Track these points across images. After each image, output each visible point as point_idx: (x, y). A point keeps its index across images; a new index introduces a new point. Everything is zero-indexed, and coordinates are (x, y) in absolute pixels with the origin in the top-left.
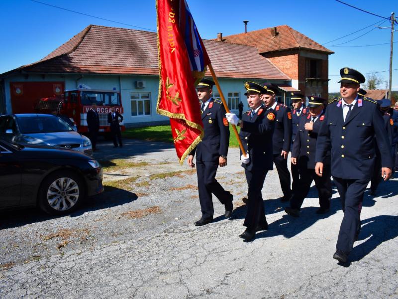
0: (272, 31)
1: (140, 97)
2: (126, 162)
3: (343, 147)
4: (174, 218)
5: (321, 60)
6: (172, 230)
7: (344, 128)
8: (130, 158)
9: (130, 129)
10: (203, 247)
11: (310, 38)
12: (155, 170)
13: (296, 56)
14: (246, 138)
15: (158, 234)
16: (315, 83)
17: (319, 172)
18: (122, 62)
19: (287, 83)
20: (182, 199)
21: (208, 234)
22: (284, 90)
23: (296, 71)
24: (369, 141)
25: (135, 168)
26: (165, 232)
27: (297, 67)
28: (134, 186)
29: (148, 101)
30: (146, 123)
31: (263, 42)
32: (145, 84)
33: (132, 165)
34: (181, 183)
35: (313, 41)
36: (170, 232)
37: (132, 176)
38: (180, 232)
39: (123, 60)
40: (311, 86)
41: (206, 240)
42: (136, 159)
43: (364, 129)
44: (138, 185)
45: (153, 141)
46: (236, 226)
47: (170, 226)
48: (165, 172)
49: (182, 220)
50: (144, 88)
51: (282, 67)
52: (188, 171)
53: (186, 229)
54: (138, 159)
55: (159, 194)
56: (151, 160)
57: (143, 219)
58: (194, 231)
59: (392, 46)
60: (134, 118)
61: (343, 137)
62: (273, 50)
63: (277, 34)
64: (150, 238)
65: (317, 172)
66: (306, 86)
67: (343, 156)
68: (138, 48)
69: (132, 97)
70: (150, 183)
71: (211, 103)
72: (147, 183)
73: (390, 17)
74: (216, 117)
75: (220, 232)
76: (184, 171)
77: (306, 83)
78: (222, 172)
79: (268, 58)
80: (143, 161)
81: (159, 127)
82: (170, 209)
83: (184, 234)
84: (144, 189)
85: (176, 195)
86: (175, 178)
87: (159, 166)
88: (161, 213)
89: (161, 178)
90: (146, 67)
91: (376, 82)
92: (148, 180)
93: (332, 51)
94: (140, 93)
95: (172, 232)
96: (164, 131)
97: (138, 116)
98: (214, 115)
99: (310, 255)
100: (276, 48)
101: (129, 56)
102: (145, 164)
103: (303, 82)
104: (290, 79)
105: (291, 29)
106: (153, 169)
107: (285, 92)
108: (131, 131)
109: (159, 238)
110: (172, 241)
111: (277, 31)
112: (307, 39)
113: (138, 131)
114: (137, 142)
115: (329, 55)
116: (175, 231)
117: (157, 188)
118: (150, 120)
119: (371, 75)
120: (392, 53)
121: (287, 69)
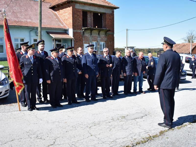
5: (105, 14)
19: (65, 32)
51: (64, 18)
104: (68, 28)
121: (66, 20)
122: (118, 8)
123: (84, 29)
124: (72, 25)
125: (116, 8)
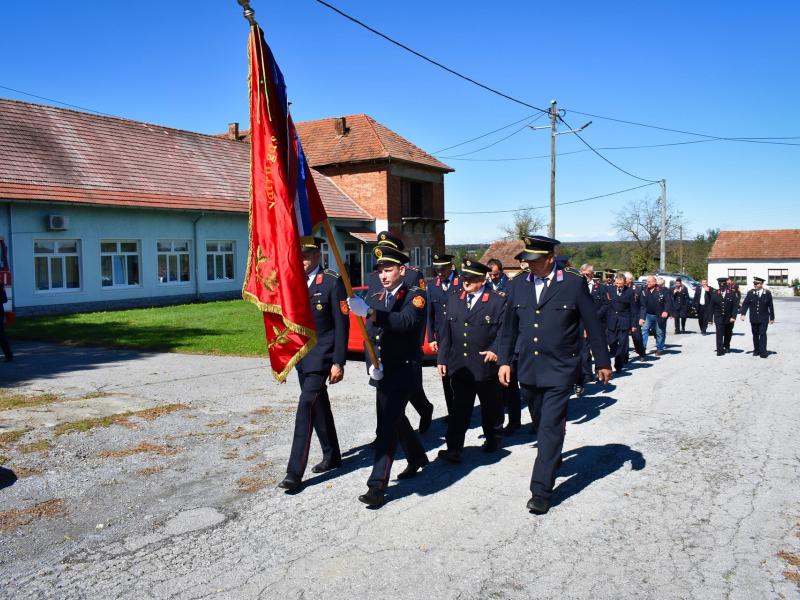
0: (337, 124)
1: (56, 250)
2: (7, 395)
3: (536, 339)
4: (94, 524)
5: (429, 184)
6: (84, 554)
7: (538, 312)
8: (18, 386)
9: (32, 318)
10: (150, 593)
11: (409, 141)
12: (71, 412)
13: (384, 174)
14: (378, 337)
15: (48, 569)
16: (419, 225)
17: (506, 381)
18: (17, 173)
19: (367, 226)
20: (122, 478)
21: (166, 558)
22: (362, 239)
23: (383, 202)
24: (573, 331)
25: (23, 410)
26: (65, 560)
27: (385, 195)
28: (13, 451)
29: (75, 259)
30: (69, 305)
31: (320, 145)
32: (67, 222)
33: (19, 402)
34: (126, 441)
35: (414, 147)
36: (79, 562)
37: (13, 429)
38: (102, 560)
39: (18, 168)
40: (413, 231)
41: (160, 574)
42: (32, 386)
43: (565, 313)
44: (24, 450)
45: (78, 346)
46: (231, 535)
47: (82, 546)
48: (93, 417)
49: (113, 528)
50: (64, 230)
51: (356, 195)
52: (146, 412)
53: (118, 549)
54: (38, 386)
55: (70, 468)
56: (66, 389)
57: (19, 533)
58: (135, 553)
59: (553, 161)
60: (41, 296)
61: (536, 325)
62: (338, 161)
63: (347, 130)
64: (27, 579)
65: (502, 379)
66: (403, 230)
67: (536, 353)
68: (54, 145)
69: (37, 250)
70: (53, 443)
71: (320, 276)
72: (47, 445)
73: (550, 109)
74: (330, 298)
75: (195, 552)
76: (138, 413)
77: (403, 226)
78: (221, 412)
79: (329, 175)
80: (47, 392)
81: (99, 314)
82: (89, 503)
83: (110, 563)
84: (35, 458)
85: (109, 469)
86: (114, 429)
87: (82, 402)
88: (65, 515)
89: (80, 429)
90: (68, 186)
91: (531, 226)
92: (50, 435)
93: (451, 167)
94: (55, 241)
95: (84, 560)
96: (107, 324)
97: (52, 291)
98: (326, 297)
99: (384, 588)
100: (345, 158)
101: (34, 160)
102: (51, 398)
103: (396, 225)
104: (372, 217)
105: (373, 121)
106: (66, 410)
107: (363, 243)
108: (32, 325)
109: (48, 577)
110: (78, 583)
111: (347, 125)
112: (403, 141)
113: (49, 323)
114: (42, 347)
115: (445, 175)
116: (91, 558)
117: (69, 454)
118: (79, 300)
119: (522, 213)
120: (554, 173)
121: (366, 198)
122: (453, 171)
123: (407, 221)
124: (386, 211)
125: (447, 171)
